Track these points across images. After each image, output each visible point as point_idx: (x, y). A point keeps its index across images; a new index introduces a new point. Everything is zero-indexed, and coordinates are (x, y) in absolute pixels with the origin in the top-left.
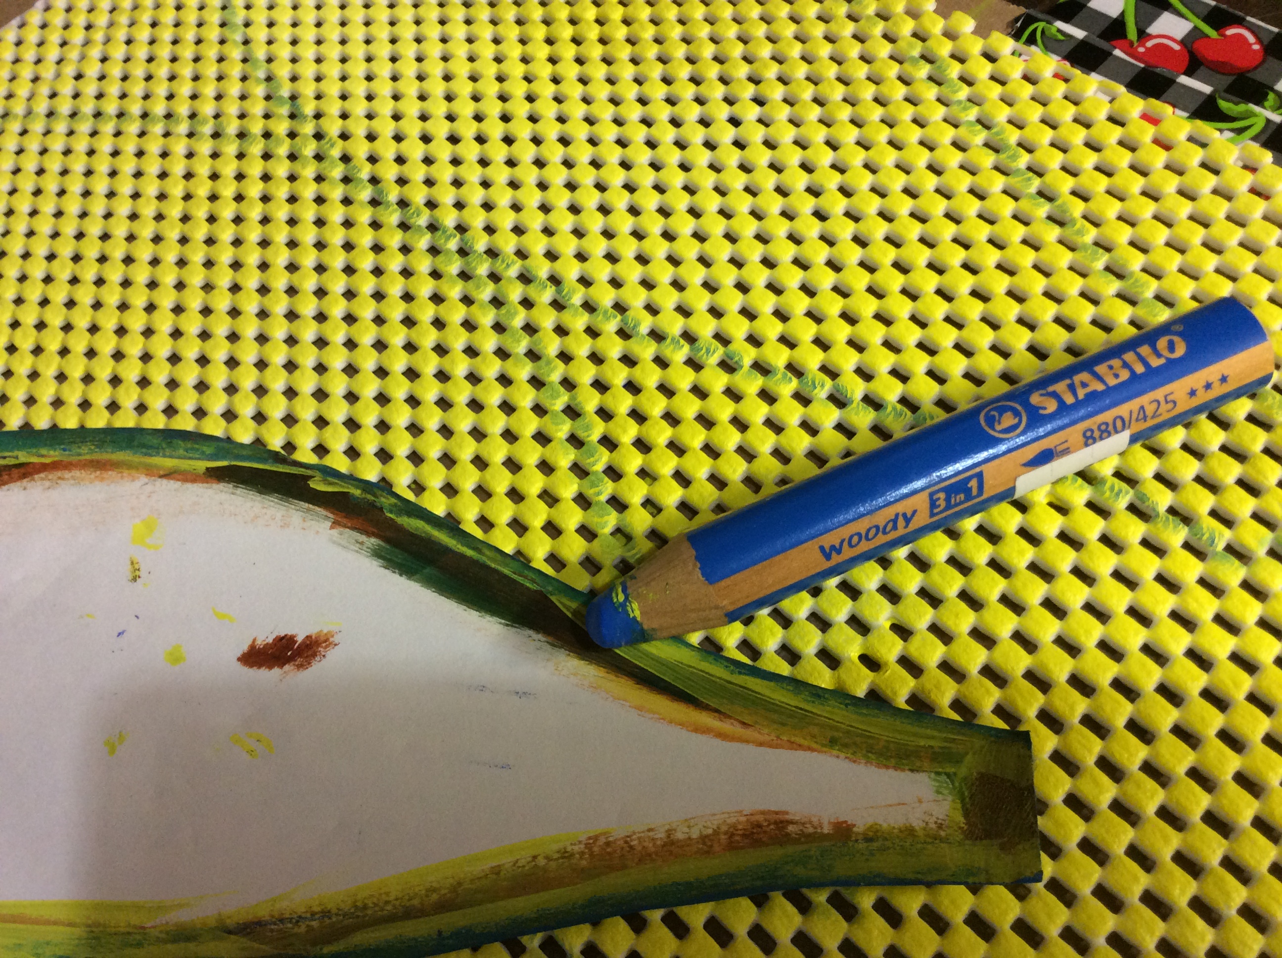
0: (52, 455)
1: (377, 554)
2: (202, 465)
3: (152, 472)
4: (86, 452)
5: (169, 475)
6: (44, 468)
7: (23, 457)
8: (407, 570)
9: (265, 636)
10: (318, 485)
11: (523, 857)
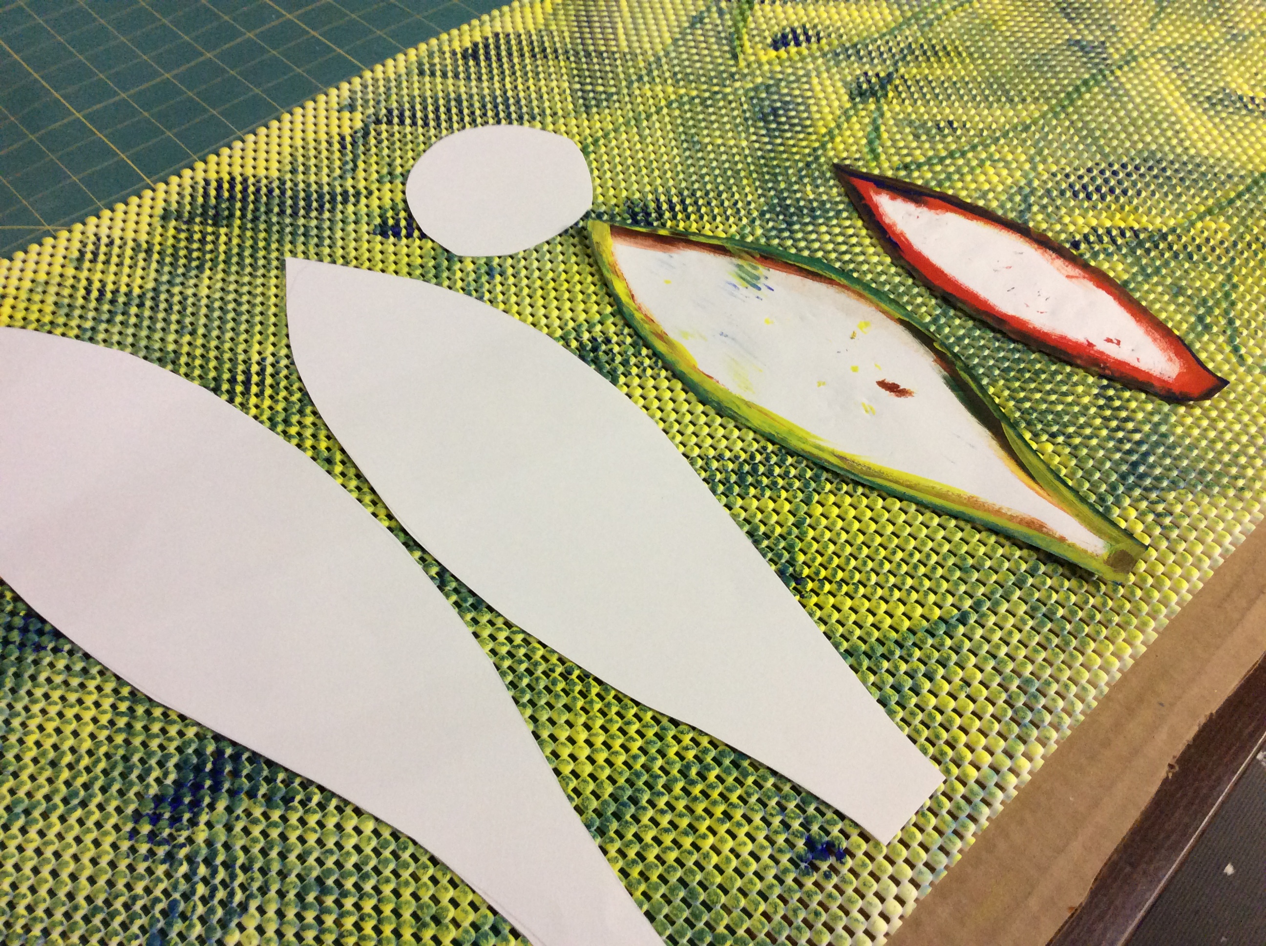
0: (844, 281)
1: (945, 378)
2: (898, 316)
3: (878, 307)
4: (858, 288)
5: (884, 312)
6: (839, 284)
7: (834, 277)
8: (953, 389)
9: (890, 380)
10: (936, 345)
11: (945, 490)
